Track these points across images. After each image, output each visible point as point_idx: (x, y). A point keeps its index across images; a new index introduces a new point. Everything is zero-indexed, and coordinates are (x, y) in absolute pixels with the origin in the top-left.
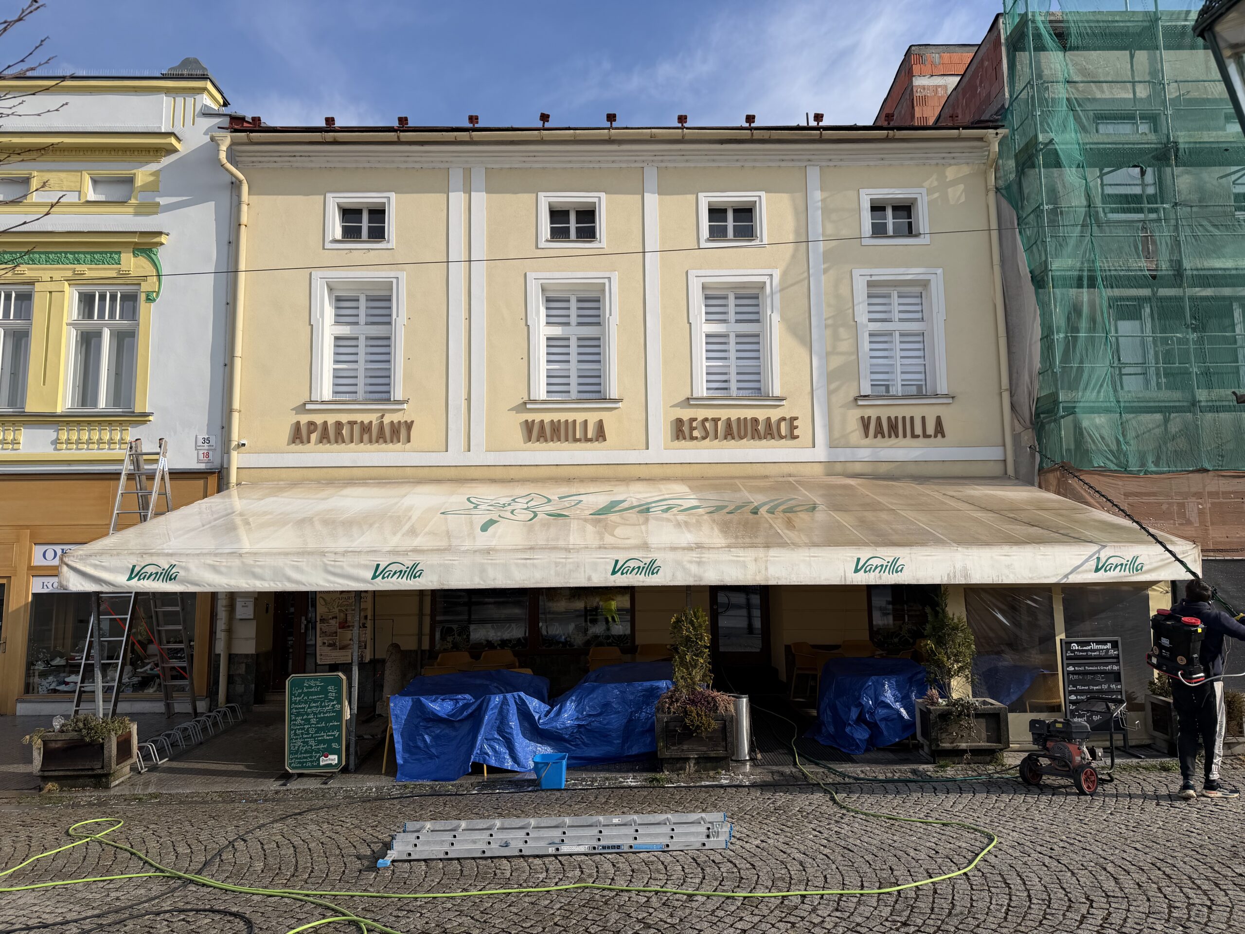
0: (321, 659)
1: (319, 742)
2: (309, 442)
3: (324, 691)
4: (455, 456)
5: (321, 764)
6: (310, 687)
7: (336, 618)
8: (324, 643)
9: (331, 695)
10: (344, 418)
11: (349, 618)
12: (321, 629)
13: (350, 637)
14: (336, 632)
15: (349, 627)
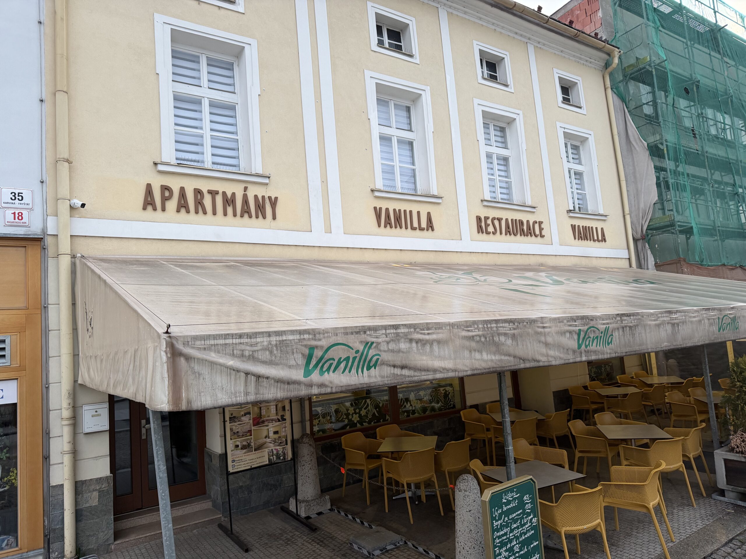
0: (233, 466)
2: (164, 209)
3: (521, 504)
6: (508, 502)
7: (249, 413)
8: (237, 446)
9: (528, 508)
10: (205, 186)
11: (264, 412)
12: (231, 430)
13: (265, 433)
14: (250, 431)
15: (263, 422)
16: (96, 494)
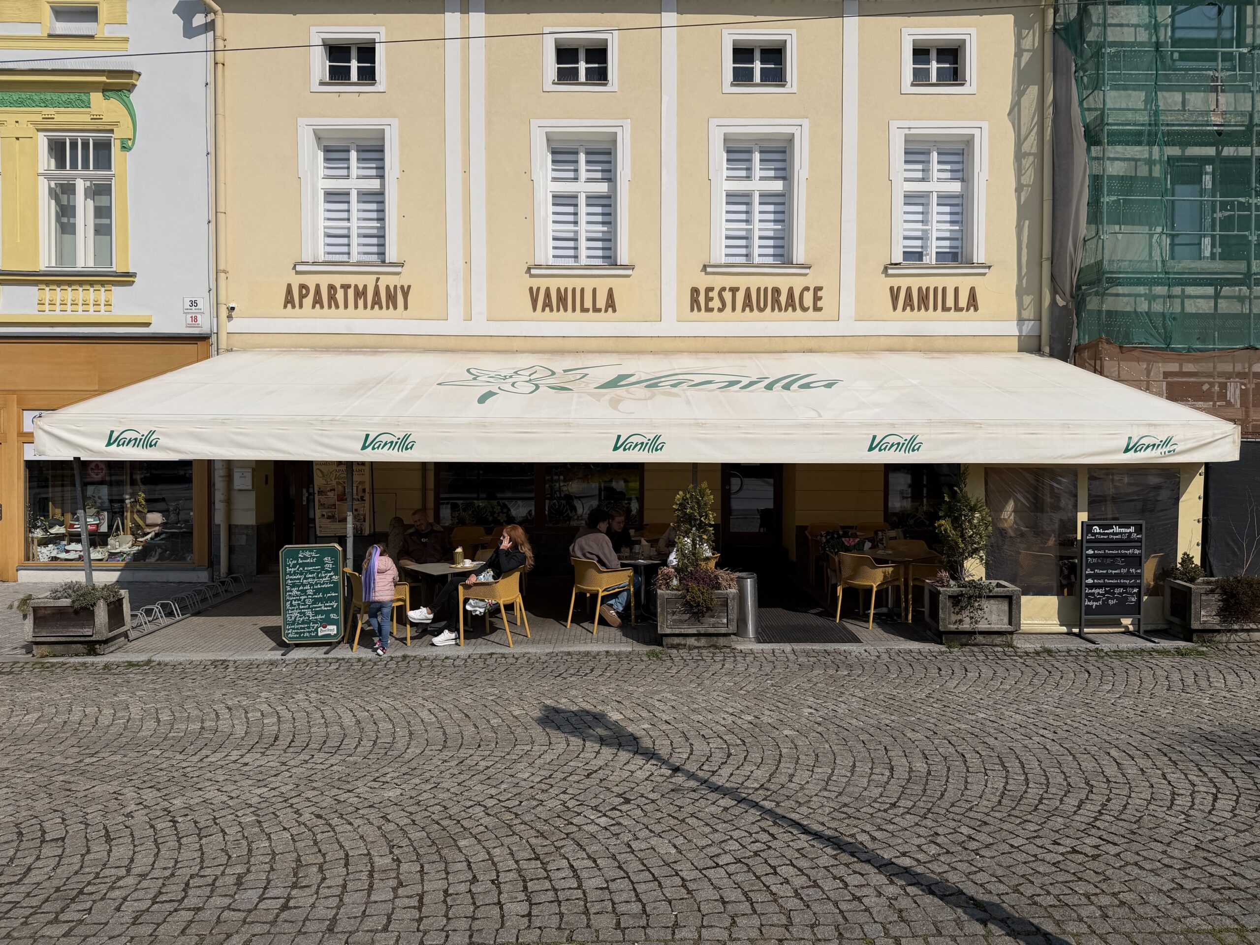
0: (321, 531)
1: (317, 613)
2: (301, 306)
3: (320, 562)
4: (454, 325)
5: (320, 634)
6: (305, 558)
7: (334, 490)
8: (323, 515)
9: (329, 566)
10: (337, 281)
12: (319, 501)
14: (334, 505)
15: (346, 499)
16: (244, 537)
